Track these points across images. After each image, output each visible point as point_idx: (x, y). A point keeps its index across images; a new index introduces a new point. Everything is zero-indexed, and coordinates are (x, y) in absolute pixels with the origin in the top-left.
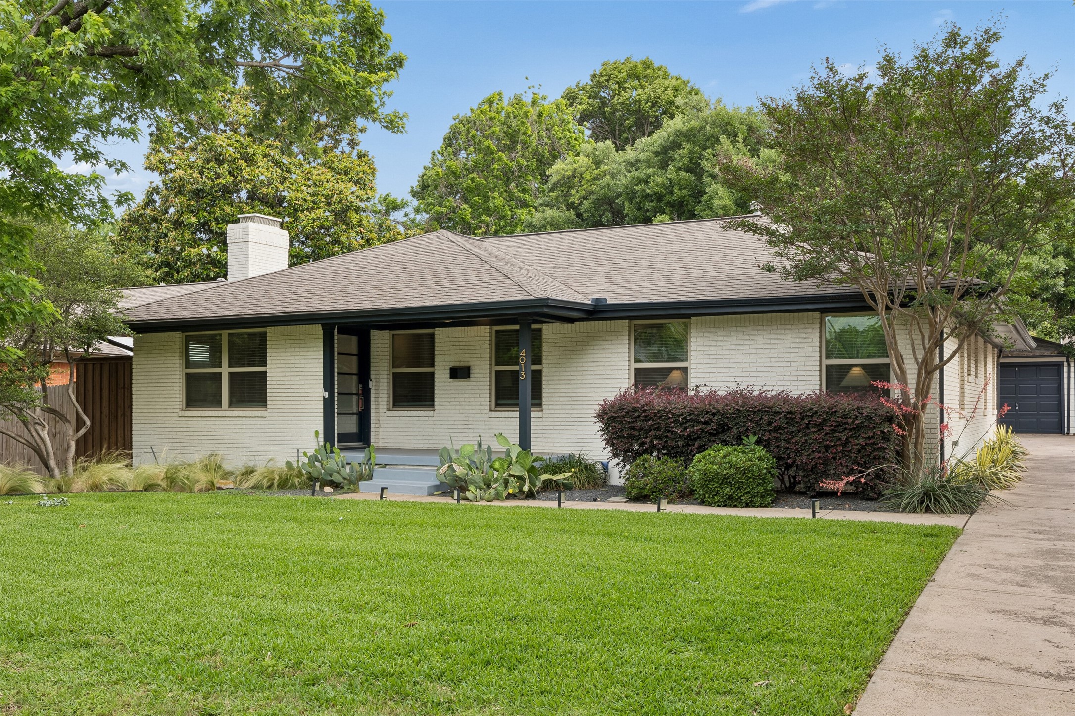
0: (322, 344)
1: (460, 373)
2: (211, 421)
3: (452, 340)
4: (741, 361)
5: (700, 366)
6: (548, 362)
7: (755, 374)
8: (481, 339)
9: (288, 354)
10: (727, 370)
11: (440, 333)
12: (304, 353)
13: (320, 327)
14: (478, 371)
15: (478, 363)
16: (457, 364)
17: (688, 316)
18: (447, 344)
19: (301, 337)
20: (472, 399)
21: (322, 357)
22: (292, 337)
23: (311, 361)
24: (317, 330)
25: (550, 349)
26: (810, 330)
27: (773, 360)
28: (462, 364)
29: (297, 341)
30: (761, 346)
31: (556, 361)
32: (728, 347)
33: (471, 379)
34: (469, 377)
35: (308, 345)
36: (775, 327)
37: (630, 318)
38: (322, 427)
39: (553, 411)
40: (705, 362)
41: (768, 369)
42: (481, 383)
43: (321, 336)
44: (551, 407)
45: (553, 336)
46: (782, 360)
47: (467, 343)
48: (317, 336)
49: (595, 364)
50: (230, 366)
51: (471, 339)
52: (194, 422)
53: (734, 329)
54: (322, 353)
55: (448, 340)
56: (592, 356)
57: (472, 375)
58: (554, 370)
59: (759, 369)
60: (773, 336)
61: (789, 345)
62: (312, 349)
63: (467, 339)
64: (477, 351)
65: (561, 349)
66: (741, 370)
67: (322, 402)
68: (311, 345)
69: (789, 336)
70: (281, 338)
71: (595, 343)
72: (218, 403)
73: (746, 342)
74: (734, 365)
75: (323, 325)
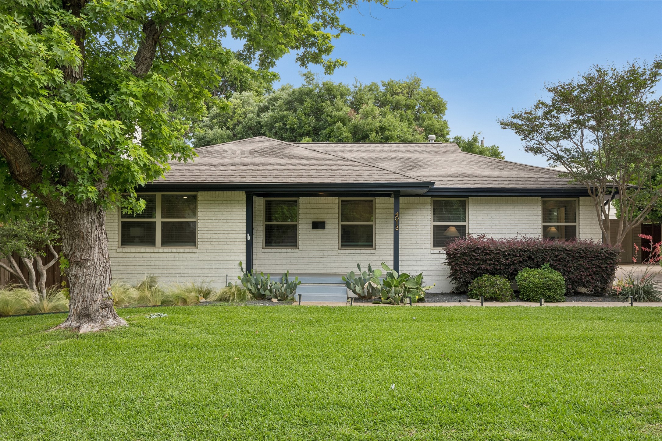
0: (245, 205)
1: (318, 225)
2: (148, 256)
3: (312, 205)
4: (498, 222)
5: (474, 225)
6: (379, 220)
7: (506, 230)
8: (333, 205)
9: (216, 210)
10: (490, 227)
11: (303, 201)
12: (230, 210)
13: (244, 193)
14: (330, 225)
15: (331, 220)
16: (316, 220)
17: (467, 197)
18: (308, 207)
19: (228, 199)
20: (326, 242)
21: (245, 213)
22: (219, 199)
23: (235, 216)
24: (242, 195)
25: (381, 212)
26: (536, 207)
27: (516, 222)
28: (319, 220)
29: (225, 202)
30: (509, 215)
31: (384, 220)
32: (491, 215)
33: (326, 230)
34: (324, 229)
35: (233, 205)
36: (517, 204)
37: (432, 196)
38: (245, 259)
39: (382, 250)
40: (478, 222)
41: (513, 227)
42: (333, 232)
43: (245, 199)
44: (381, 247)
45: (382, 205)
46: (521, 222)
47: (323, 207)
48: (241, 199)
49: (410, 222)
50: (162, 217)
51: (326, 205)
52: (131, 256)
53: (494, 204)
54: (245, 210)
55: (309, 205)
56: (408, 217)
57: (326, 227)
58: (382, 225)
59: (508, 227)
60: (516, 209)
61: (525, 215)
62: (237, 207)
63: (324, 205)
64: (329, 212)
65: (388, 212)
66: (498, 227)
67: (245, 243)
68: (235, 205)
69: (525, 209)
70: (210, 199)
71: (410, 210)
72: (152, 242)
73: (501, 212)
74: (494, 225)
75: (246, 192)
